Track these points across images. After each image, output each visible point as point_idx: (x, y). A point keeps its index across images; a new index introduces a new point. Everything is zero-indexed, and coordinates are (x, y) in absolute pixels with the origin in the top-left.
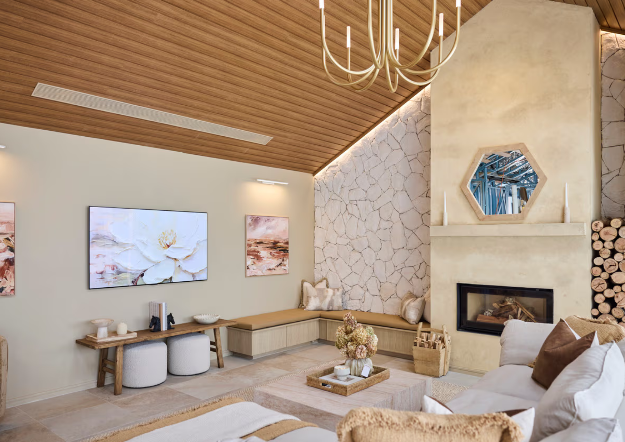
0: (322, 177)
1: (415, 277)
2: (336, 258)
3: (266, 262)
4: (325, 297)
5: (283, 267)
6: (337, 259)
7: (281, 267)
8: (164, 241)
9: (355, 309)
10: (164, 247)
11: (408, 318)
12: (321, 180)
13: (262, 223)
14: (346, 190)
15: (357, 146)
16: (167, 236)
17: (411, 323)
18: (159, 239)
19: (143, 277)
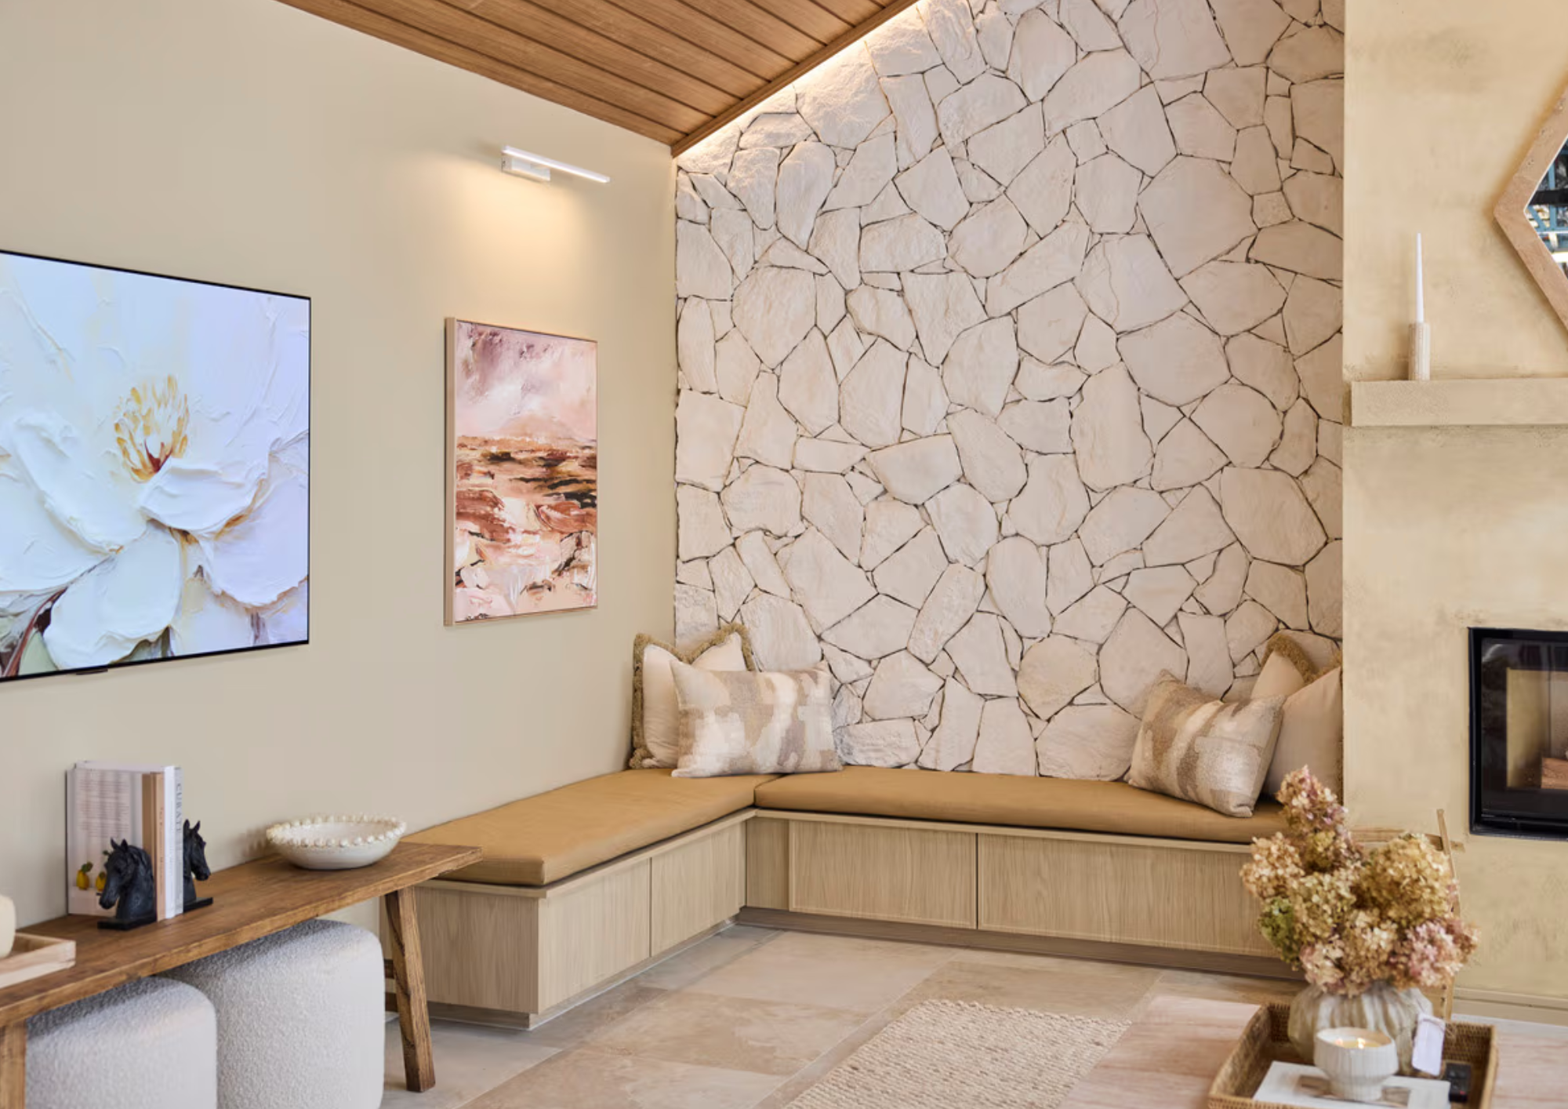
0: (721, 162)
1: (1196, 608)
2: (792, 534)
3: (520, 551)
4: (767, 713)
5: (578, 577)
6: (797, 537)
7: (572, 576)
8: (139, 440)
9: (892, 761)
10: (137, 471)
11: (1212, 792)
12: (711, 178)
13: (507, 359)
14: (844, 226)
15: (904, 26)
16: (150, 411)
17: (1233, 809)
18: (117, 426)
19: (47, 631)
